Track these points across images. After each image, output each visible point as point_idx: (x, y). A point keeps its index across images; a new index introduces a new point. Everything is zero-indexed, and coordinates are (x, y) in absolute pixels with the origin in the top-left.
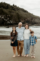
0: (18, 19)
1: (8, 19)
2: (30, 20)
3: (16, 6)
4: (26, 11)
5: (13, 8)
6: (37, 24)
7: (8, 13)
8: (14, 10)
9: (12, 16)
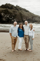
0: (21, 17)
1: (13, 17)
2: (31, 19)
3: (19, 7)
4: (27, 11)
5: (17, 8)
6: (37, 22)
7: (12, 13)
8: (17, 10)
9: (16, 15)
